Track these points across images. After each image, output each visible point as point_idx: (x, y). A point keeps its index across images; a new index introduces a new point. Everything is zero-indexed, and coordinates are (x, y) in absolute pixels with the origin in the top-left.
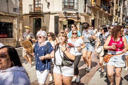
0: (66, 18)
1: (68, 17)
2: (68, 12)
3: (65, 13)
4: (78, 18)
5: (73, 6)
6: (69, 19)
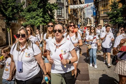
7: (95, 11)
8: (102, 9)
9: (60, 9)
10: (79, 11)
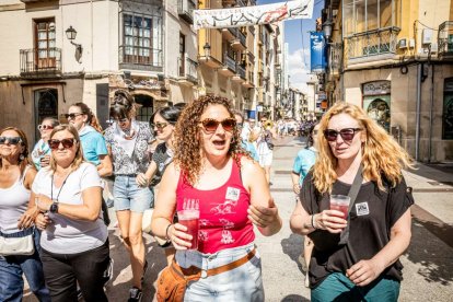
0: (129, 89)
1: (136, 86)
2: (134, 73)
3: (127, 76)
5: (149, 59)
6: (137, 92)
7: (319, 47)
8: (359, 28)
9: (145, 24)
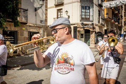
0: (83, 28)
1: (85, 27)
2: (85, 23)
3: (82, 24)
4: (94, 28)
5: (89, 18)
6: (85, 29)
9: (88, 8)
10: (123, 15)
